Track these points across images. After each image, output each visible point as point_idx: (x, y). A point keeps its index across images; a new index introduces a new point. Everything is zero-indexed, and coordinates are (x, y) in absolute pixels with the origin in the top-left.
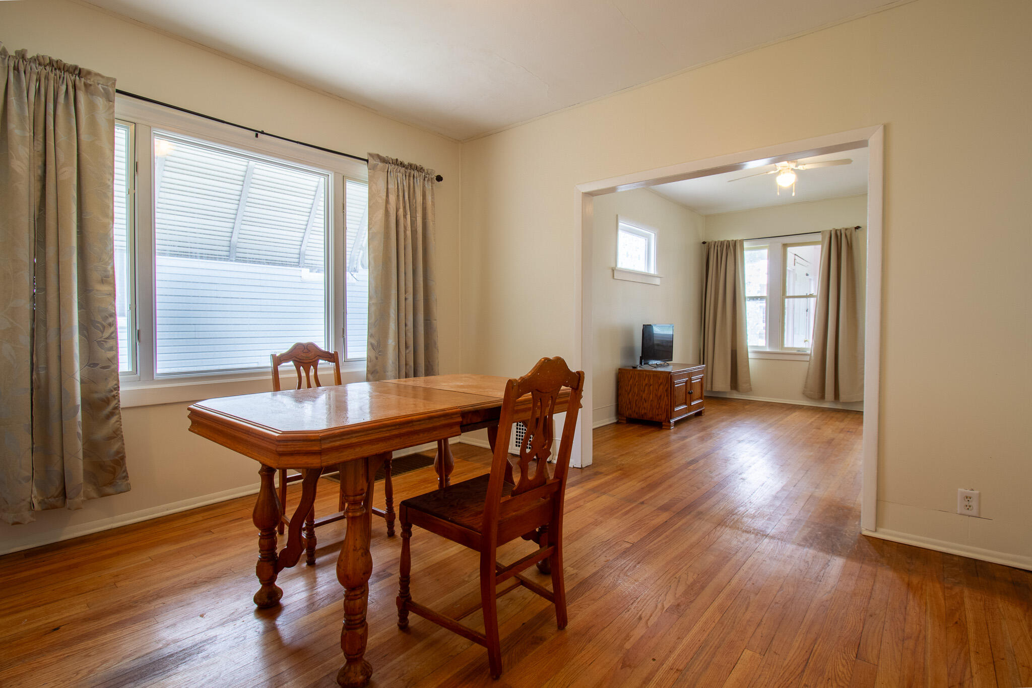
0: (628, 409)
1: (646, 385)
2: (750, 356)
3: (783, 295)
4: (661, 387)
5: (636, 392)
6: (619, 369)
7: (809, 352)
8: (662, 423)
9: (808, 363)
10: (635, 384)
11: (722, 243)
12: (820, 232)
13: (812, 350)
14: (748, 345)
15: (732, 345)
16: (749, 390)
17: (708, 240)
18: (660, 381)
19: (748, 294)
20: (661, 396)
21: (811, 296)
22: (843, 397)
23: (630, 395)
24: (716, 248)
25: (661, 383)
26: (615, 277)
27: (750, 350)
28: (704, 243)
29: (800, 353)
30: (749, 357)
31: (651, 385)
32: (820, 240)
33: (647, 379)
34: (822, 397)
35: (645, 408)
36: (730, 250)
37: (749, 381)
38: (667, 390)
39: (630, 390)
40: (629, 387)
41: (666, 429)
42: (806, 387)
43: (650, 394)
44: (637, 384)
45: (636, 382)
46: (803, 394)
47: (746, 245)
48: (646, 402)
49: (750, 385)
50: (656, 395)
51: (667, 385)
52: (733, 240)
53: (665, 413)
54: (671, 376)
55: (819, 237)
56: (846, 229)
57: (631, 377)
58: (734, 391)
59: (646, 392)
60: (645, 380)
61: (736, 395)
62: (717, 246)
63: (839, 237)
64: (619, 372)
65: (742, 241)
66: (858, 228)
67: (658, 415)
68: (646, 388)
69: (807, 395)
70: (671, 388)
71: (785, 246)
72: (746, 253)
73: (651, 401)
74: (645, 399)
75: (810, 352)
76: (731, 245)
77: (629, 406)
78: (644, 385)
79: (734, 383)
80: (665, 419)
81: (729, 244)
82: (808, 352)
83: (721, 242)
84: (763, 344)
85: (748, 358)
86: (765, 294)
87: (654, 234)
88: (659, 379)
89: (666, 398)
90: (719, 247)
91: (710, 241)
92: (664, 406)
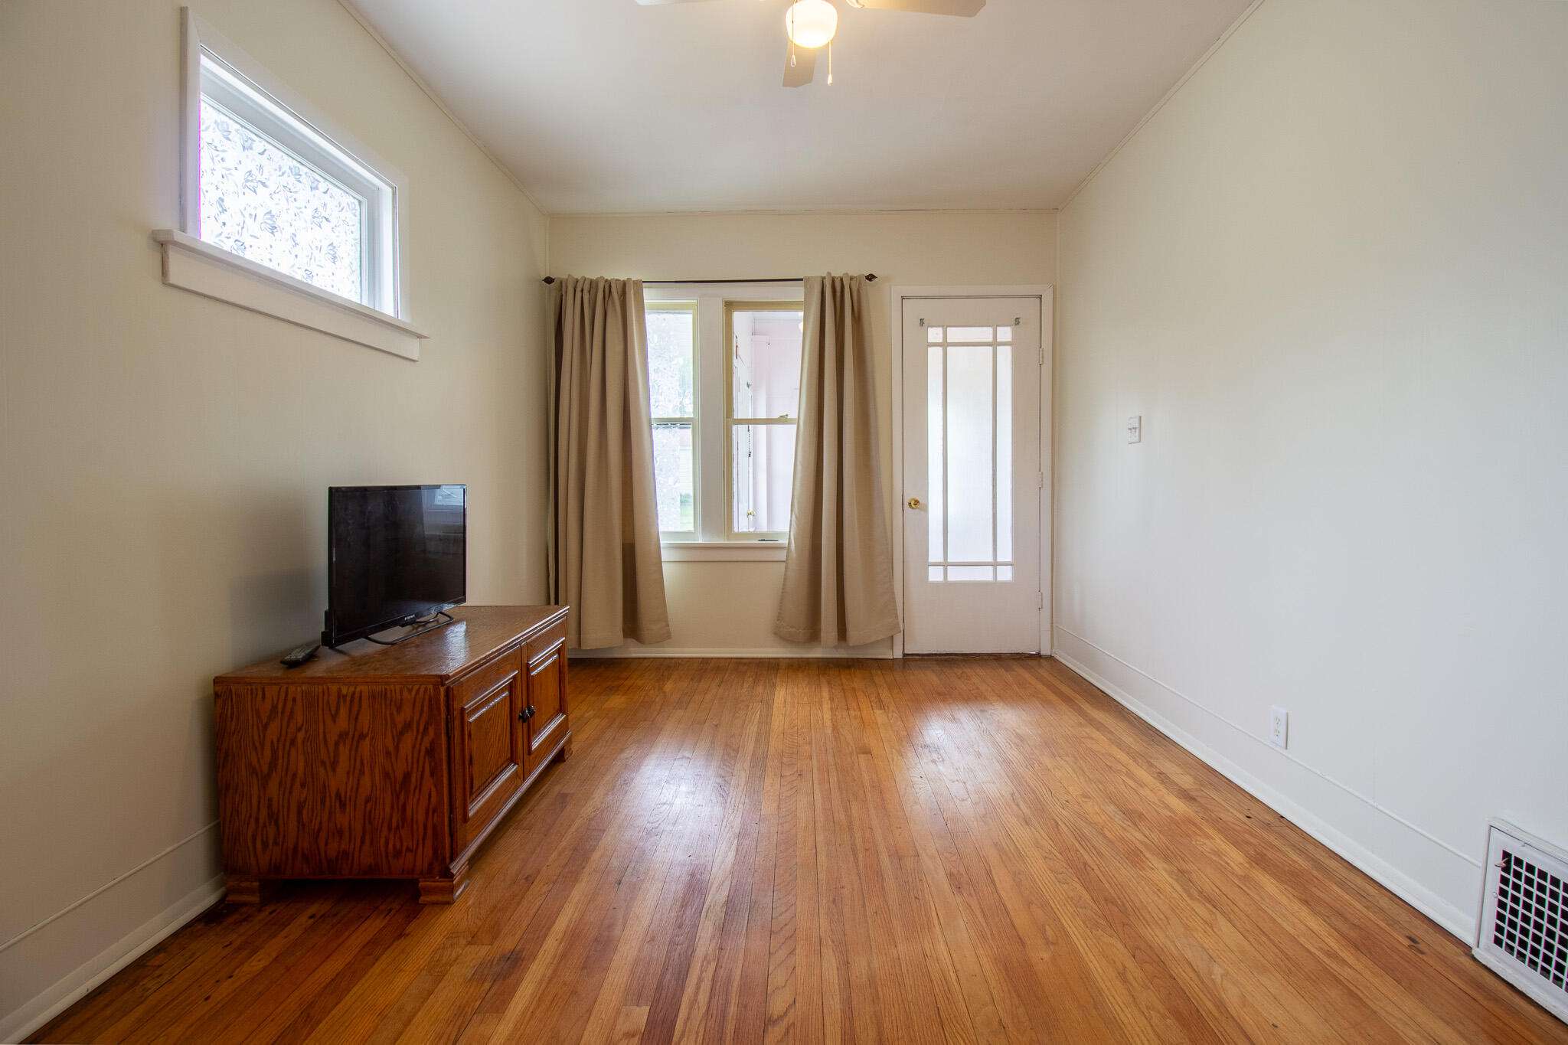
0: (265, 844)
1: (343, 736)
2: (665, 556)
3: (727, 417)
4: (408, 739)
5: (301, 772)
6: (217, 681)
7: (784, 541)
8: (416, 882)
9: (784, 564)
10: (293, 742)
11: (593, 285)
12: (801, 280)
13: (792, 538)
14: (661, 529)
15: (623, 532)
16: (666, 637)
17: (559, 274)
18: (400, 719)
19: (656, 413)
20: (407, 776)
21: (783, 420)
22: (853, 634)
23: (273, 789)
24: (578, 295)
25: (407, 726)
26: (173, 279)
27: (663, 542)
28: (549, 280)
29: (766, 545)
30: (664, 558)
31: (362, 737)
32: (802, 299)
33: (343, 712)
34: (813, 635)
35: (340, 832)
36: (613, 303)
37: (664, 618)
38: (431, 752)
39: (273, 764)
40: (268, 752)
41: (434, 904)
42: (780, 617)
43: (362, 772)
44: (301, 735)
45: (299, 729)
46: (775, 634)
47: (650, 296)
48: (343, 805)
49: (668, 625)
50: (387, 775)
51: (431, 730)
52: (617, 280)
53: (429, 843)
54: (448, 690)
55: (797, 293)
56: (852, 278)
57: (274, 708)
58: (631, 641)
59: (343, 765)
60: (334, 718)
61: (635, 651)
62: (582, 291)
63: (838, 294)
64: (217, 695)
65: (639, 285)
66: (871, 277)
67: (398, 853)
68: (344, 752)
69: (782, 636)
70: (449, 738)
71: (730, 306)
72: (650, 318)
73: (367, 801)
74: (338, 795)
75: (787, 542)
76: (614, 290)
77: (271, 832)
78: (332, 738)
79: (632, 626)
80: (431, 865)
81: (610, 286)
82: (780, 542)
83: (591, 282)
84: (691, 528)
85: (660, 562)
86: (689, 412)
87: (390, 190)
88: (399, 709)
89: (428, 781)
90: (585, 291)
91: (564, 276)
92: (421, 817)
